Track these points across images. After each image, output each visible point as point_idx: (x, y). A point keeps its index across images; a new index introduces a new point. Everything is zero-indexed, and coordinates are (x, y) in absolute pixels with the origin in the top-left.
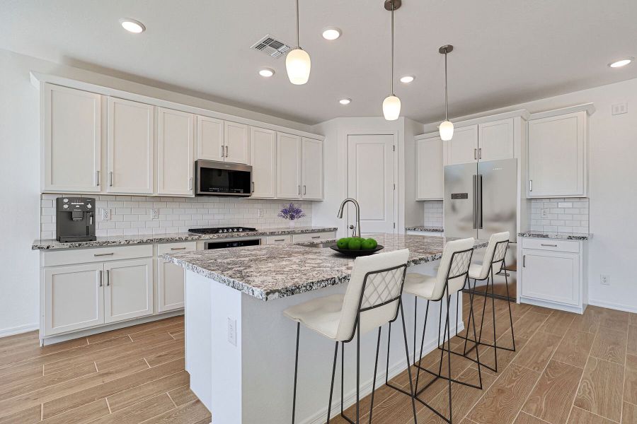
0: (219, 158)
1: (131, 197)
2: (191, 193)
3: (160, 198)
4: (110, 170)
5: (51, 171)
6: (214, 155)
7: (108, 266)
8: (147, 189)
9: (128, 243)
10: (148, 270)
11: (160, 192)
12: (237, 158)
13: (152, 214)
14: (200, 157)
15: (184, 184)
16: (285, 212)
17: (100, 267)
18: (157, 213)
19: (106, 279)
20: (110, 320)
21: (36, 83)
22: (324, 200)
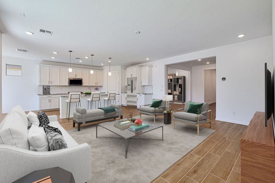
0: (74, 77)
1: (55, 86)
2: (68, 85)
3: (62, 86)
4: (51, 80)
5: (40, 82)
6: (73, 77)
7: (50, 99)
8: (59, 84)
9: (54, 94)
10: (58, 100)
11: (61, 85)
12: (79, 77)
13: (60, 89)
14: (70, 77)
15: (67, 83)
16: (95, 89)
17: (49, 99)
18: (61, 89)
19: (50, 101)
20: (50, 108)
21: (38, 66)
22: (104, 86)
